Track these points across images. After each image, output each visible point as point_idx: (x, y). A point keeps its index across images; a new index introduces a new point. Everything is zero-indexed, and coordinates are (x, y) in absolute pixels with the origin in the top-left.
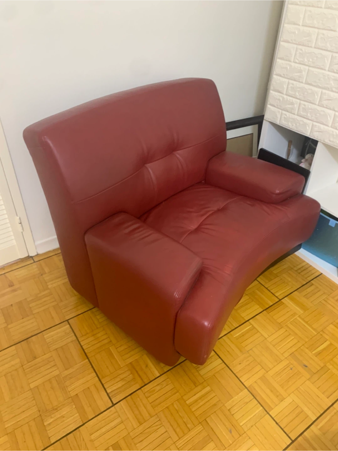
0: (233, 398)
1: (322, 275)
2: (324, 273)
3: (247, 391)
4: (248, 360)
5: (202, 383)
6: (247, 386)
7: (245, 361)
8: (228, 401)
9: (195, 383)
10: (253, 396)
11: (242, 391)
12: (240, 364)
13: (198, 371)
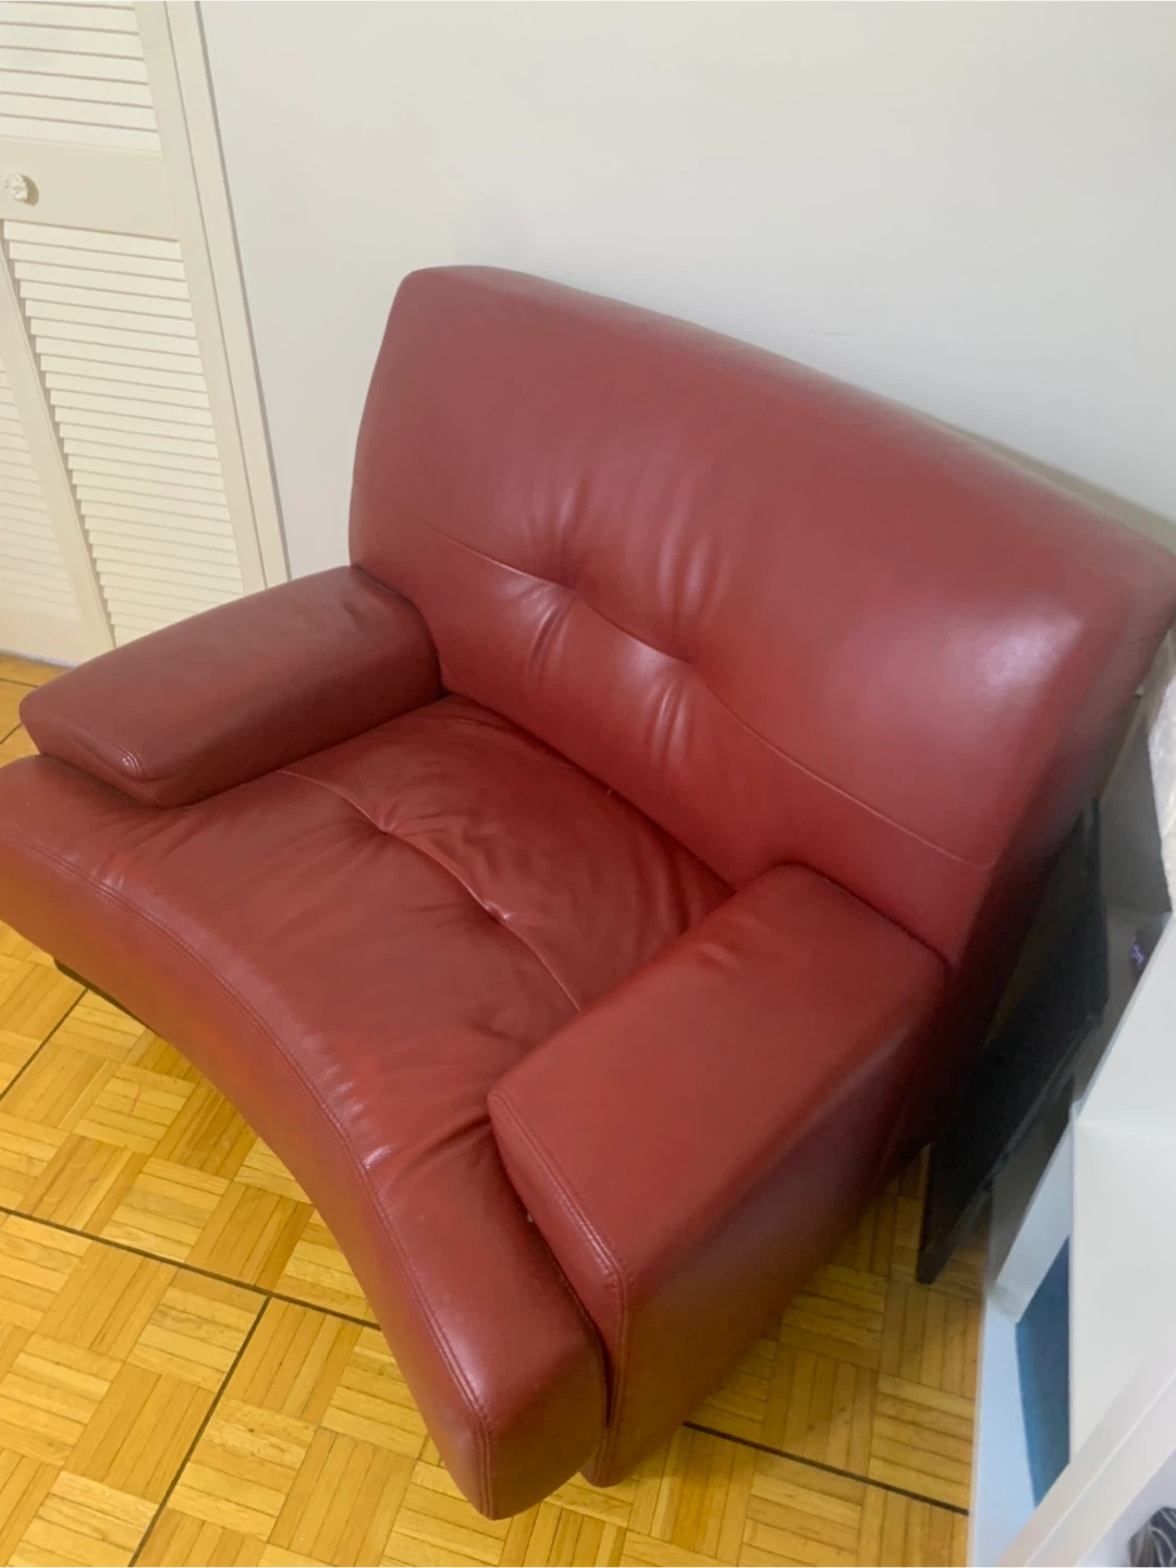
0: (102, 1480)
1: (959, 1516)
2: (970, 1518)
3: (153, 1513)
4: (282, 1450)
5: (112, 1359)
6: (169, 1505)
7: (274, 1440)
8: (83, 1475)
9: (100, 1337)
10: (142, 1545)
11: (143, 1496)
12: (252, 1431)
13: (150, 1320)
